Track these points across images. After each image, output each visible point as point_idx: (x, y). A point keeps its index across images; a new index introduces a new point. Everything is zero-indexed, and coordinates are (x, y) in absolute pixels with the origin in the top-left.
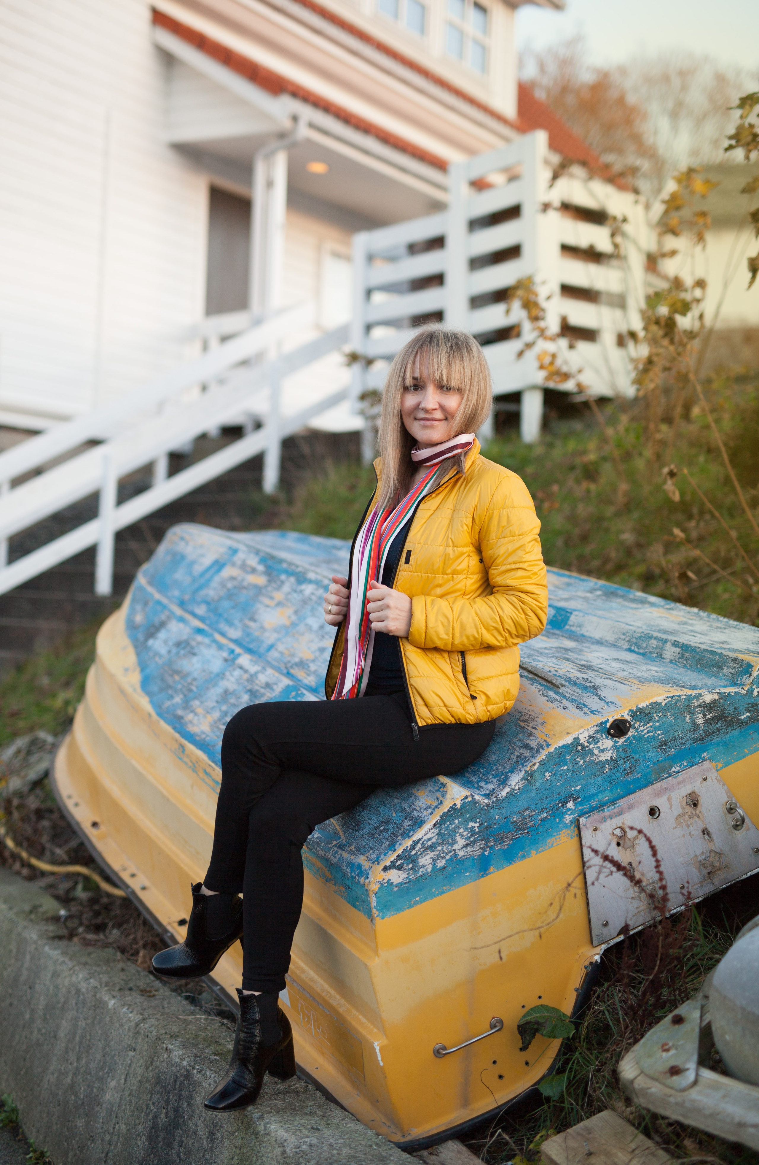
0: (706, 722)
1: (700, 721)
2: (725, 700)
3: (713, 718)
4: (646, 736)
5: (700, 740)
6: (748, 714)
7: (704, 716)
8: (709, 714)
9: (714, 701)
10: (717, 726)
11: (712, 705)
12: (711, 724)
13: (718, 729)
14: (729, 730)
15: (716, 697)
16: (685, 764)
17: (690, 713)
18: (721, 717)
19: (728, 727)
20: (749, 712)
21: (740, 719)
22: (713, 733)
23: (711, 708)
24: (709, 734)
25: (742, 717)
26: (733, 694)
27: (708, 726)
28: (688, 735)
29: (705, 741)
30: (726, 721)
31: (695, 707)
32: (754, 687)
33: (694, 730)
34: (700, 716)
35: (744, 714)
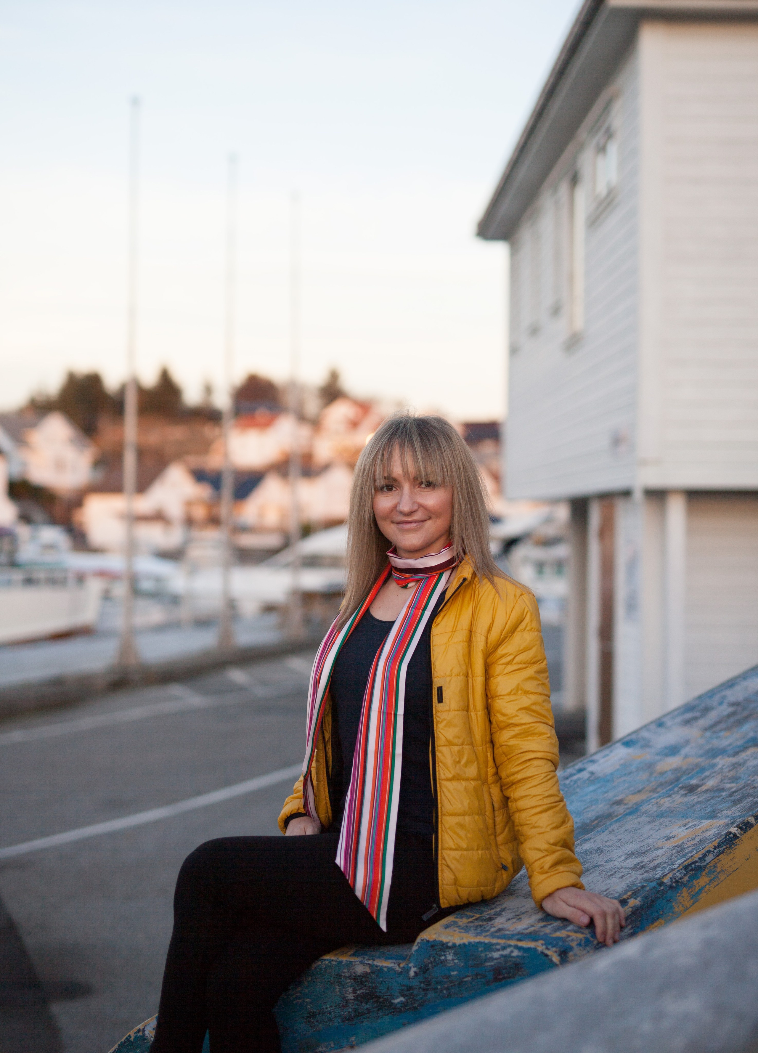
0: (356, 998)
1: (350, 996)
2: (377, 976)
3: (364, 996)
4: (295, 1002)
5: (348, 1020)
6: (402, 999)
7: (355, 991)
8: (360, 989)
9: (365, 975)
10: (368, 1007)
11: (364, 979)
12: (361, 1003)
13: (369, 1011)
14: (380, 1014)
15: (368, 970)
16: (332, 1045)
17: (340, 983)
18: (371, 996)
19: (379, 1010)
20: (403, 996)
21: (392, 1003)
22: (363, 1014)
23: (362, 982)
24: (358, 1015)
25: (396, 1001)
26: (385, 969)
27: (357, 1005)
28: (337, 1011)
29: (353, 1022)
30: (377, 1002)
31: (346, 978)
32: (411, 965)
33: (343, 1006)
34: (350, 990)
35: (397, 997)
